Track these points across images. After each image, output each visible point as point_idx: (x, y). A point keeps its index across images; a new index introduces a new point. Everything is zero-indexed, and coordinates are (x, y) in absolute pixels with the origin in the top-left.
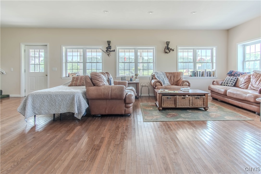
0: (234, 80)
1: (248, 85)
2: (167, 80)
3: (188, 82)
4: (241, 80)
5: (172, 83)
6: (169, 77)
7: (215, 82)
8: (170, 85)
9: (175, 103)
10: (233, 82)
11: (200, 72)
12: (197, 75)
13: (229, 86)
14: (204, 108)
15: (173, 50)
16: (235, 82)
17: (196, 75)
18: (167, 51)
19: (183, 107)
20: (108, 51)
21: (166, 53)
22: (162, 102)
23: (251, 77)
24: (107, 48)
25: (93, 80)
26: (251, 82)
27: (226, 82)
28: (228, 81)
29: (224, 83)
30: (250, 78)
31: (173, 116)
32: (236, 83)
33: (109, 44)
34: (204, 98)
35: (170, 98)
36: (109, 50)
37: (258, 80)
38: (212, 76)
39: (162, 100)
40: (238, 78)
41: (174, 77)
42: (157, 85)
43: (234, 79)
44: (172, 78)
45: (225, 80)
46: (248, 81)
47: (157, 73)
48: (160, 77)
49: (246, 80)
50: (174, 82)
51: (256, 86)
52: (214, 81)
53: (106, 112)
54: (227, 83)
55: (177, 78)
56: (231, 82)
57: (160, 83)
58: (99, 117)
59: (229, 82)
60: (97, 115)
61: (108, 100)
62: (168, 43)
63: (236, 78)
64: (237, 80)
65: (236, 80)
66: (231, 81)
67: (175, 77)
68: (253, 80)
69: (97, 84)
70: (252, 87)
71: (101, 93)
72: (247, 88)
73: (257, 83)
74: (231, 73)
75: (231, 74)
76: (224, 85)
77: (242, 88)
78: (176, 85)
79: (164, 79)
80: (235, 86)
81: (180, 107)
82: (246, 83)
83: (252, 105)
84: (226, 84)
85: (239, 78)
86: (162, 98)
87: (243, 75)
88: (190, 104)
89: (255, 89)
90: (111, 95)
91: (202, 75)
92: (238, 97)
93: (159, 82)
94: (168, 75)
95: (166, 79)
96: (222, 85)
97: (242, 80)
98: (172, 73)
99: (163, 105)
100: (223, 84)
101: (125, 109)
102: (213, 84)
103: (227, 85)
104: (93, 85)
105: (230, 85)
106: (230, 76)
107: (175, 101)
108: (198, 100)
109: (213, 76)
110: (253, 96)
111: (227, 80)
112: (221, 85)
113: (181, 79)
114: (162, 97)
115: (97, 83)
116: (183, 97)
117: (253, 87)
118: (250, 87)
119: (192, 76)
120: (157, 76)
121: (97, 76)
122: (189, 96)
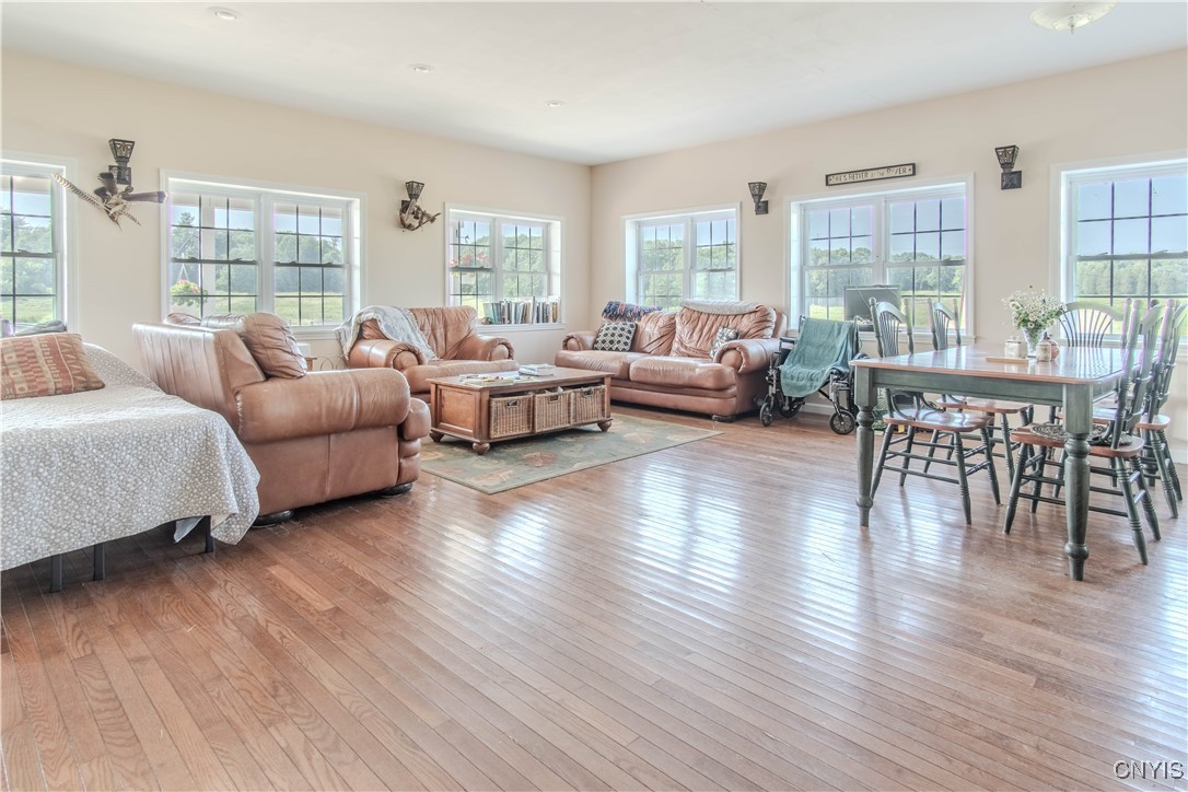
0: (629, 332)
1: (671, 345)
2: (421, 339)
3: (505, 344)
4: (647, 329)
5: (442, 352)
6: (428, 328)
7: (572, 342)
8: (436, 359)
9: (529, 418)
10: (628, 338)
11: (516, 305)
12: (509, 319)
13: (617, 350)
14: (601, 424)
15: (432, 220)
16: (631, 337)
17: (506, 317)
18: (410, 219)
19: (553, 428)
20: (113, 191)
21: (409, 227)
22: (492, 422)
23: (677, 319)
24: (106, 177)
25: (261, 352)
26: (677, 335)
27: (609, 338)
28: (613, 335)
29: (604, 342)
30: (675, 323)
31: (549, 461)
32: (633, 340)
33: (123, 160)
34: (604, 391)
35: (515, 404)
36: (121, 188)
37: (697, 329)
38: (551, 319)
39: (493, 415)
40: (637, 325)
41: (445, 327)
42: (405, 363)
43: (627, 327)
44: (440, 332)
45: (603, 333)
46: (670, 331)
47: (385, 314)
48: (397, 328)
49: (664, 329)
50: (448, 348)
51: (692, 345)
52: (569, 338)
53: (324, 492)
54: (612, 342)
55: (458, 330)
56: (624, 339)
57: (414, 352)
58: (285, 520)
59: (616, 338)
60: (273, 516)
61: (333, 437)
62: (413, 189)
63: (632, 326)
64: (636, 331)
65: (633, 330)
66: (621, 335)
67: (450, 328)
68: (681, 330)
69: (288, 367)
70: (683, 350)
71: (316, 409)
72: (668, 352)
73: (695, 337)
74: (615, 309)
75: (613, 312)
76: (603, 349)
77: (654, 354)
78: (455, 358)
79: (413, 337)
80: (632, 349)
81: (545, 430)
82: (664, 339)
83: (702, 399)
84: (607, 345)
85: (641, 324)
86: (493, 404)
87: (651, 314)
88: (569, 416)
89: (691, 353)
90: (360, 411)
91: (524, 319)
92: (669, 380)
93: (409, 350)
94: (422, 318)
95: (419, 335)
96: (596, 349)
97: (650, 330)
98: (434, 312)
99: (496, 430)
100: (599, 345)
101: (400, 464)
102: (566, 346)
103: (611, 349)
104: (262, 378)
105: (621, 346)
106: (611, 317)
107: (529, 411)
108: (589, 398)
109: (554, 321)
110: (710, 373)
111: (611, 331)
112: (594, 348)
113: (473, 332)
114: (489, 402)
115: (284, 364)
116: (548, 394)
117: (686, 347)
118: (678, 349)
119: (491, 323)
120: (386, 326)
121: (281, 333)
122: (564, 388)
